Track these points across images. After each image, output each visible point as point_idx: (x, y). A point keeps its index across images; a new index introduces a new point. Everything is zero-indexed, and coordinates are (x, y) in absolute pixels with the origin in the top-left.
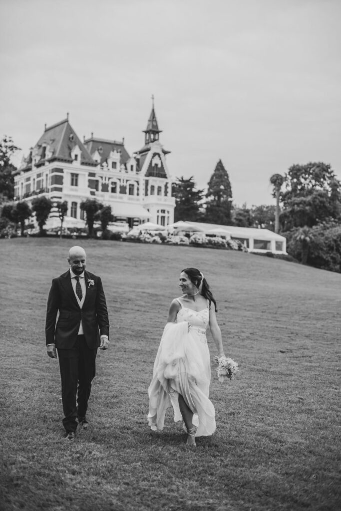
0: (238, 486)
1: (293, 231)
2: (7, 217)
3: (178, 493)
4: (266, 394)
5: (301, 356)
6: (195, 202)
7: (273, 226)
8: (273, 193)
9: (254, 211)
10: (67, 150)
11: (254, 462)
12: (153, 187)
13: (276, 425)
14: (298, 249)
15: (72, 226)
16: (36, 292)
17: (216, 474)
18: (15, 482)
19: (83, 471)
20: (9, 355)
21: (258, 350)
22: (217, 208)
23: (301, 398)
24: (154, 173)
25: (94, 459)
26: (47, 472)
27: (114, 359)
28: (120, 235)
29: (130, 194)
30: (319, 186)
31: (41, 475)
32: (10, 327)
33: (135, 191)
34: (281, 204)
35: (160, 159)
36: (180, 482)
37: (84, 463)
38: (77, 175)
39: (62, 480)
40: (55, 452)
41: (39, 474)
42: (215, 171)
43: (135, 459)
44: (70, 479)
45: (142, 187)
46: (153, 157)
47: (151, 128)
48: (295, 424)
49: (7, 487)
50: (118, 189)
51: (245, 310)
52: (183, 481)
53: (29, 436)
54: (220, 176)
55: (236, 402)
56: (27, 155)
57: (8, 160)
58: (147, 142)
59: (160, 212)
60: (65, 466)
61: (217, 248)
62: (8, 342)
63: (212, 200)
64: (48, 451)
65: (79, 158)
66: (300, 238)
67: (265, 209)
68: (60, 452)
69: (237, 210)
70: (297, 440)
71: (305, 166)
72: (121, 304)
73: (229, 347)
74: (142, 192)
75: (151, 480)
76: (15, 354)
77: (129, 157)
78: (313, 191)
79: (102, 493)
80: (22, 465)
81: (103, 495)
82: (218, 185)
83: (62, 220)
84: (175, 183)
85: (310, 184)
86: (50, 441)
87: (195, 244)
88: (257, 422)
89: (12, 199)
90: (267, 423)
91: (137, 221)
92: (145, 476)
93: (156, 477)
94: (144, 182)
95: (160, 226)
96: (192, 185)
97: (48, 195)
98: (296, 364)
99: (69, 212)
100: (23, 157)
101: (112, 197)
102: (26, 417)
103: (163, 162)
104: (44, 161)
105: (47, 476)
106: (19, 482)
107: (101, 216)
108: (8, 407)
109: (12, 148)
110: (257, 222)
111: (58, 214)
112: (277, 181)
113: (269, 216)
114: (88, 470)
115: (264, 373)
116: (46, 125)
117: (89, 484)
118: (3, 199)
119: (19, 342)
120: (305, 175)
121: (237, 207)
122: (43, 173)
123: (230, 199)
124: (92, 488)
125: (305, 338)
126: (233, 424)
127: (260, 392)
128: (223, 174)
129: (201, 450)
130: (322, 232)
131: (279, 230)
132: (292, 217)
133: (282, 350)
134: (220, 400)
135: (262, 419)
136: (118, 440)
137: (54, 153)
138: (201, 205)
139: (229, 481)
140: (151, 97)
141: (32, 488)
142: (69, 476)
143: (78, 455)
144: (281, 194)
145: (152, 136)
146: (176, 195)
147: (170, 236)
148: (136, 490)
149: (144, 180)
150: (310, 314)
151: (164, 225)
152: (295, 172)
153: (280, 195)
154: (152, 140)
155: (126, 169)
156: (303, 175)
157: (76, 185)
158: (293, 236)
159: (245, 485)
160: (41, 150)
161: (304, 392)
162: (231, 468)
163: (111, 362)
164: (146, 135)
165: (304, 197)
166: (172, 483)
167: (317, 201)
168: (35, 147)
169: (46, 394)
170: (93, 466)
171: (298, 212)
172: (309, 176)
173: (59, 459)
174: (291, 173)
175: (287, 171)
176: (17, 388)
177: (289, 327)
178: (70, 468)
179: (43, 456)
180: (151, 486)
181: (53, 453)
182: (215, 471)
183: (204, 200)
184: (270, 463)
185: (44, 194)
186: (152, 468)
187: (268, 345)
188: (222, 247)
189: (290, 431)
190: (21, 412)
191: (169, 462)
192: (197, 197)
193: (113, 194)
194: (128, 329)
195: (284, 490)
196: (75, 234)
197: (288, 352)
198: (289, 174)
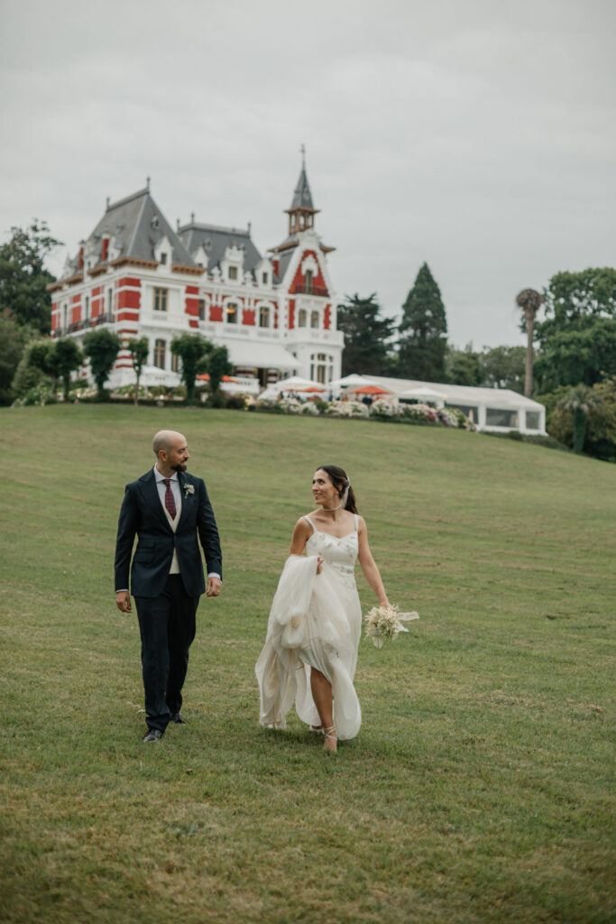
0: (497, 899)
1: (558, 393)
2: (38, 366)
3: (380, 915)
4: (529, 701)
5: (587, 625)
6: (380, 339)
7: (522, 384)
8: (521, 324)
9: (486, 357)
10: (146, 245)
11: (523, 844)
12: (303, 313)
13: (555, 764)
14: (568, 426)
15: (155, 383)
16: (90, 503)
17: (451, 871)
18: (54, 891)
19: (188, 866)
20: (42, 623)
21: (507, 613)
22: (419, 352)
23: (597, 710)
24: (305, 287)
25: (210, 838)
26: (117, 867)
27: (239, 631)
28: (243, 400)
29: (261, 325)
30: (604, 310)
31: (104, 876)
32: (44, 568)
33: (272, 321)
34: (537, 345)
35: (317, 261)
36: (381, 890)
37: (189, 848)
38: (165, 291)
39: (147, 887)
40: (132, 824)
41: (102, 873)
42: (416, 283)
43: (290, 840)
44: (163, 883)
45: (283, 312)
46: (304, 258)
47: (299, 205)
48: (593, 764)
49: (37, 901)
50: (240, 317)
51: (476, 537)
52: (387, 886)
53: (81, 790)
54: (426, 293)
55: (474, 717)
56: (74, 254)
57: (41, 263)
58: (293, 231)
59: (316, 357)
60: (152, 855)
61: (421, 424)
62: (40, 599)
63: (409, 337)
64: (117, 823)
65: (169, 260)
66: (571, 406)
67: (506, 354)
68: (141, 825)
69: (456, 355)
70: (600, 798)
71: (580, 274)
72: (248, 526)
73: (451, 609)
74: (283, 321)
75: (323, 886)
76: (53, 622)
77: (258, 258)
78: (594, 320)
79: (227, 914)
80: (68, 852)
81: (230, 918)
82: (420, 310)
83: (139, 373)
84: (344, 306)
85: (589, 307)
86: (123, 800)
87: (381, 417)
88: (519, 759)
89: (47, 335)
90: (539, 760)
91: (275, 375)
92: (313, 877)
93: (334, 879)
94: (287, 303)
95: (315, 384)
96: (375, 310)
97: (114, 328)
98: (580, 641)
99: (150, 358)
100: (68, 259)
101: (229, 330)
102: (75, 749)
103: (322, 267)
104: (106, 265)
105: (118, 877)
106: (62, 891)
107: (208, 365)
108: (40, 728)
109: (47, 242)
110: (491, 376)
111: (130, 362)
112: (529, 301)
113: (514, 366)
114: (198, 862)
115: (520, 658)
116: (108, 200)
117: (201, 893)
118: (32, 334)
119: (61, 598)
120: (581, 291)
121: (456, 349)
122: (103, 287)
123: (443, 335)
124: (208, 904)
125: (590, 590)
126: (473, 763)
127: (518, 696)
128: (430, 288)
129: (418, 819)
130: (611, 394)
131: (533, 392)
132: (556, 367)
133: (550, 614)
134: (444, 713)
135: (529, 753)
136: (255, 798)
137: (123, 250)
138: (390, 346)
139: (478, 885)
140: (300, 148)
141: (88, 904)
142: (161, 876)
143: (178, 830)
144: (535, 326)
145: (302, 220)
146: (344, 327)
147: (335, 402)
148: (296, 906)
149: (286, 299)
150: (595, 545)
151: (323, 382)
152: (562, 285)
153: (535, 328)
154: (302, 227)
155: (254, 279)
156: (577, 291)
157: (164, 308)
158: (559, 403)
159: (512, 895)
160: (100, 245)
161: (600, 698)
162: (480, 857)
163: (233, 637)
164: (291, 217)
165: (578, 330)
166: (364, 892)
167: (603, 339)
168: (89, 240)
169: (112, 702)
170: (208, 855)
171: (566, 359)
172: (587, 293)
173: (141, 839)
174: (554, 288)
175: (547, 284)
176: (57, 690)
177: (559, 570)
178: (162, 860)
179: (109, 833)
180: (326, 898)
181: (128, 826)
182: (450, 865)
183: (395, 338)
184: (554, 847)
185: (106, 325)
186: (325, 859)
187: (524, 604)
188: (429, 422)
189: (585, 778)
190: (65, 739)
191: (356, 844)
192: (384, 330)
193: (231, 326)
194: (261, 573)
195: (591, 908)
196: (162, 397)
197: (561, 618)
198: (551, 290)
